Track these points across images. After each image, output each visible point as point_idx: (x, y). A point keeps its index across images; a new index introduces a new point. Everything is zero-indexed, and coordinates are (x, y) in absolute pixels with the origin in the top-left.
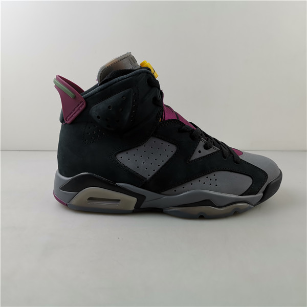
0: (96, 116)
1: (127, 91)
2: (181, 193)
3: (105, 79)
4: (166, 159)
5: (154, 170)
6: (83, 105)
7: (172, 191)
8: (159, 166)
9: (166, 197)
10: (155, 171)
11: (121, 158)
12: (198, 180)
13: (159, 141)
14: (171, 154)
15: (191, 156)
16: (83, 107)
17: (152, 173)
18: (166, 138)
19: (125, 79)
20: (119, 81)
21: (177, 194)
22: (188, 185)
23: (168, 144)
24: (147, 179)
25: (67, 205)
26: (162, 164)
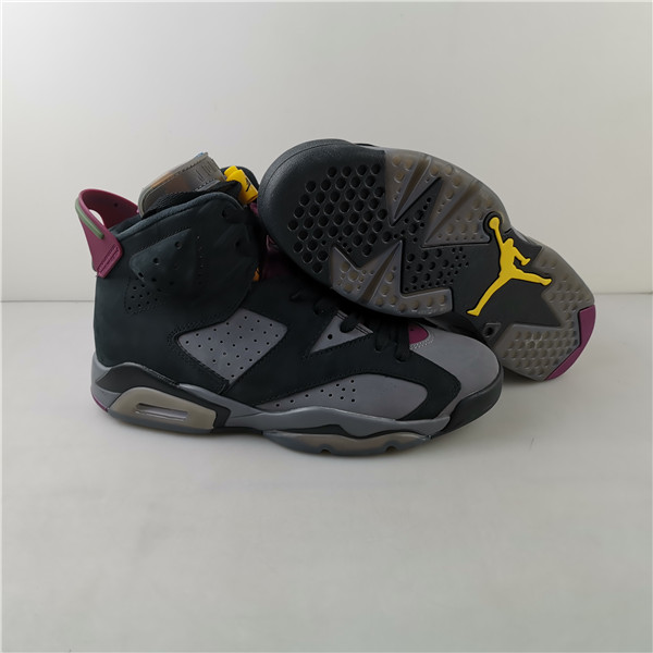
0: (138, 272)
1: (183, 233)
2: (289, 411)
3: (150, 208)
4: (264, 349)
5: (242, 368)
6: (117, 251)
8: (251, 360)
9: (262, 414)
11: (187, 342)
12: (319, 389)
13: (253, 317)
14: (274, 341)
15: (313, 345)
16: (118, 254)
17: (238, 373)
21: (281, 411)
22: (300, 398)
23: (270, 322)
24: (231, 382)
25: (106, 410)
26: (256, 357)
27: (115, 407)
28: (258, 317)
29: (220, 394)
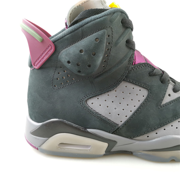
0: (67, 61)
1: (100, 32)
2: (154, 139)
3: (75, 20)
4: (138, 104)
5: (126, 116)
6: (51, 49)
7: (145, 136)
8: (131, 111)
9: (137, 142)
10: (128, 117)
11: (92, 103)
12: (170, 125)
13: (130, 86)
14: (142, 99)
15: (162, 100)
16: (52, 51)
17: (124, 119)
18: (137, 82)
19: (98, 18)
20: (91, 21)
21: (149, 140)
22: (161, 131)
23: (139, 88)
24: (120, 125)
25: (37, 149)
26: (134, 109)
27: (44, 147)
28: (133, 86)
29: (112, 133)
